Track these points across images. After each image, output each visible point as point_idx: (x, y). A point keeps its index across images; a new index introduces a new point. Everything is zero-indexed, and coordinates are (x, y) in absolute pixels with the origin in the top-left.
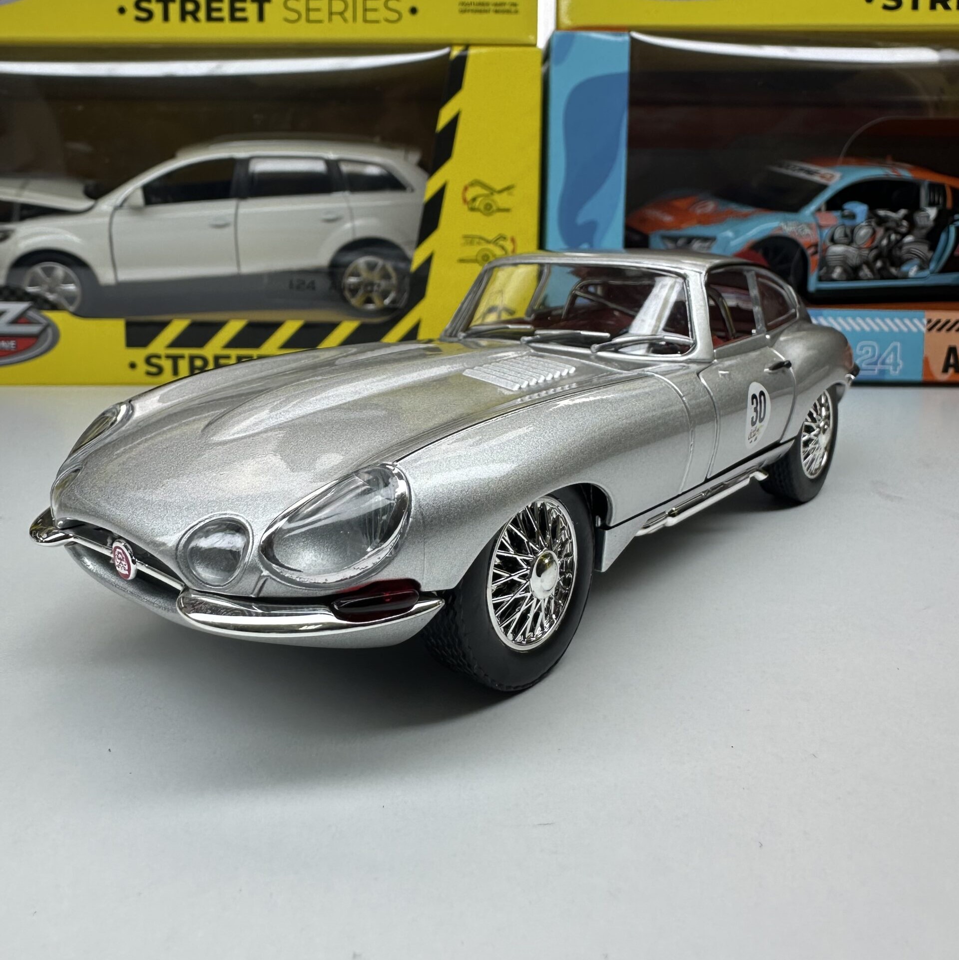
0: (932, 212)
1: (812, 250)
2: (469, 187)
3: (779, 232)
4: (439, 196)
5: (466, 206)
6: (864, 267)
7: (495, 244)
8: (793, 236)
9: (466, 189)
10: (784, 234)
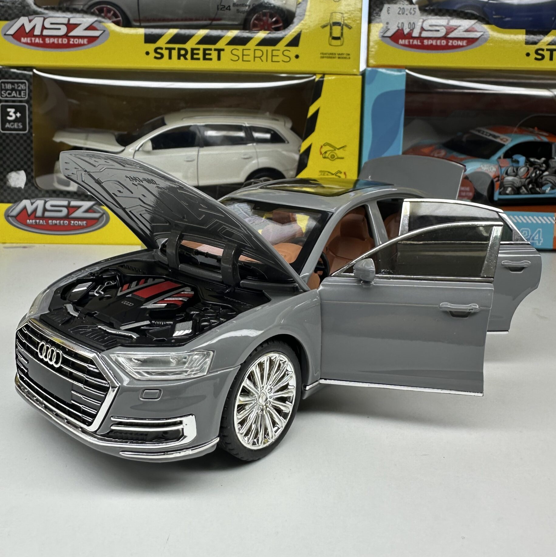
1: (497, 179)
2: (323, 146)
3: (480, 170)
4: (308, 150)
5: (322, 156)
6: (523, 187)
7: (336, 175)
8: (487, 172)
9: (322, 147)
10: (482, 171)
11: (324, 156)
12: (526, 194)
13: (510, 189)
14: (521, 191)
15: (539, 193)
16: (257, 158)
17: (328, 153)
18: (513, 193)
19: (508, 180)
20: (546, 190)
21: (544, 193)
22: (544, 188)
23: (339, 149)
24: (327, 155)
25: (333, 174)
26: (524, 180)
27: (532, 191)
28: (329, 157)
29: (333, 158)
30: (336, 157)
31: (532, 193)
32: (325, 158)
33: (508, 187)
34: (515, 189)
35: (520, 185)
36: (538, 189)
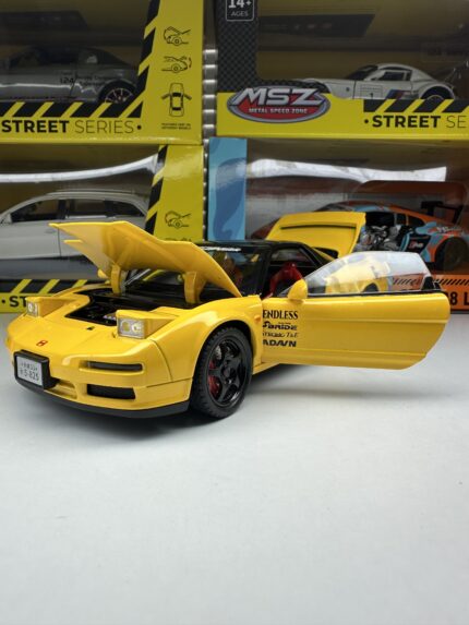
0: (398, 227)
4: (153, 219)
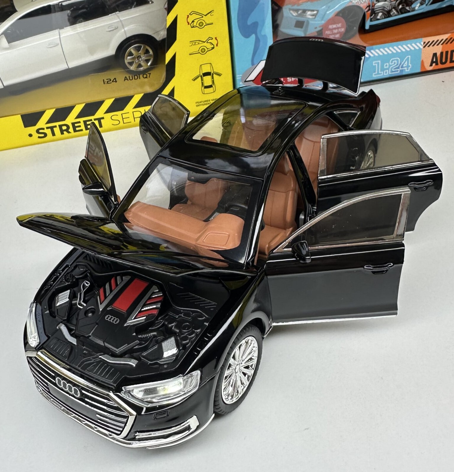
1: (368, 8)
2: (190, 16)
3: (351, 4)
4: (175, 23)
5: (189, 25)
6: (393, 10)
7: (207, 43)
8: (357, 4)
9: (188, 16)
10: (354, 4)
11: (192, 26)
12: (396, 15)
13: (380, 14)
14: (392, 14)
15: (409, 12)
16: (123, 27)
17: (196, 21)
18: (384, 17)
19: (378, 6)
20: (415, 7)
21: (414, 10)
22: (413, 6)
23: (206, 15)
24: (195, 24)
25: (204, 42)
26: (394, 2)
27: (402, 11)
28: (198, 25)
29: (201, 25)
30: (205, 24)
31: (402, 13)
32: (193, 27)
33: (379, 13)
34: (386, 13)
35: (390, 8)
36: (407, 8)
